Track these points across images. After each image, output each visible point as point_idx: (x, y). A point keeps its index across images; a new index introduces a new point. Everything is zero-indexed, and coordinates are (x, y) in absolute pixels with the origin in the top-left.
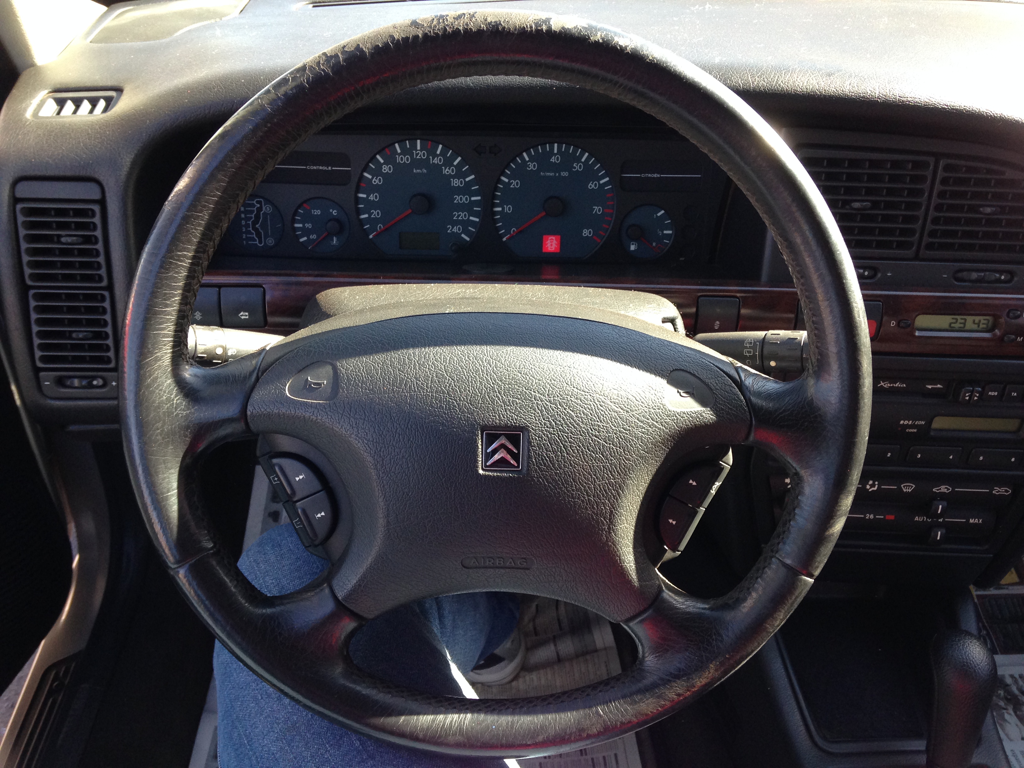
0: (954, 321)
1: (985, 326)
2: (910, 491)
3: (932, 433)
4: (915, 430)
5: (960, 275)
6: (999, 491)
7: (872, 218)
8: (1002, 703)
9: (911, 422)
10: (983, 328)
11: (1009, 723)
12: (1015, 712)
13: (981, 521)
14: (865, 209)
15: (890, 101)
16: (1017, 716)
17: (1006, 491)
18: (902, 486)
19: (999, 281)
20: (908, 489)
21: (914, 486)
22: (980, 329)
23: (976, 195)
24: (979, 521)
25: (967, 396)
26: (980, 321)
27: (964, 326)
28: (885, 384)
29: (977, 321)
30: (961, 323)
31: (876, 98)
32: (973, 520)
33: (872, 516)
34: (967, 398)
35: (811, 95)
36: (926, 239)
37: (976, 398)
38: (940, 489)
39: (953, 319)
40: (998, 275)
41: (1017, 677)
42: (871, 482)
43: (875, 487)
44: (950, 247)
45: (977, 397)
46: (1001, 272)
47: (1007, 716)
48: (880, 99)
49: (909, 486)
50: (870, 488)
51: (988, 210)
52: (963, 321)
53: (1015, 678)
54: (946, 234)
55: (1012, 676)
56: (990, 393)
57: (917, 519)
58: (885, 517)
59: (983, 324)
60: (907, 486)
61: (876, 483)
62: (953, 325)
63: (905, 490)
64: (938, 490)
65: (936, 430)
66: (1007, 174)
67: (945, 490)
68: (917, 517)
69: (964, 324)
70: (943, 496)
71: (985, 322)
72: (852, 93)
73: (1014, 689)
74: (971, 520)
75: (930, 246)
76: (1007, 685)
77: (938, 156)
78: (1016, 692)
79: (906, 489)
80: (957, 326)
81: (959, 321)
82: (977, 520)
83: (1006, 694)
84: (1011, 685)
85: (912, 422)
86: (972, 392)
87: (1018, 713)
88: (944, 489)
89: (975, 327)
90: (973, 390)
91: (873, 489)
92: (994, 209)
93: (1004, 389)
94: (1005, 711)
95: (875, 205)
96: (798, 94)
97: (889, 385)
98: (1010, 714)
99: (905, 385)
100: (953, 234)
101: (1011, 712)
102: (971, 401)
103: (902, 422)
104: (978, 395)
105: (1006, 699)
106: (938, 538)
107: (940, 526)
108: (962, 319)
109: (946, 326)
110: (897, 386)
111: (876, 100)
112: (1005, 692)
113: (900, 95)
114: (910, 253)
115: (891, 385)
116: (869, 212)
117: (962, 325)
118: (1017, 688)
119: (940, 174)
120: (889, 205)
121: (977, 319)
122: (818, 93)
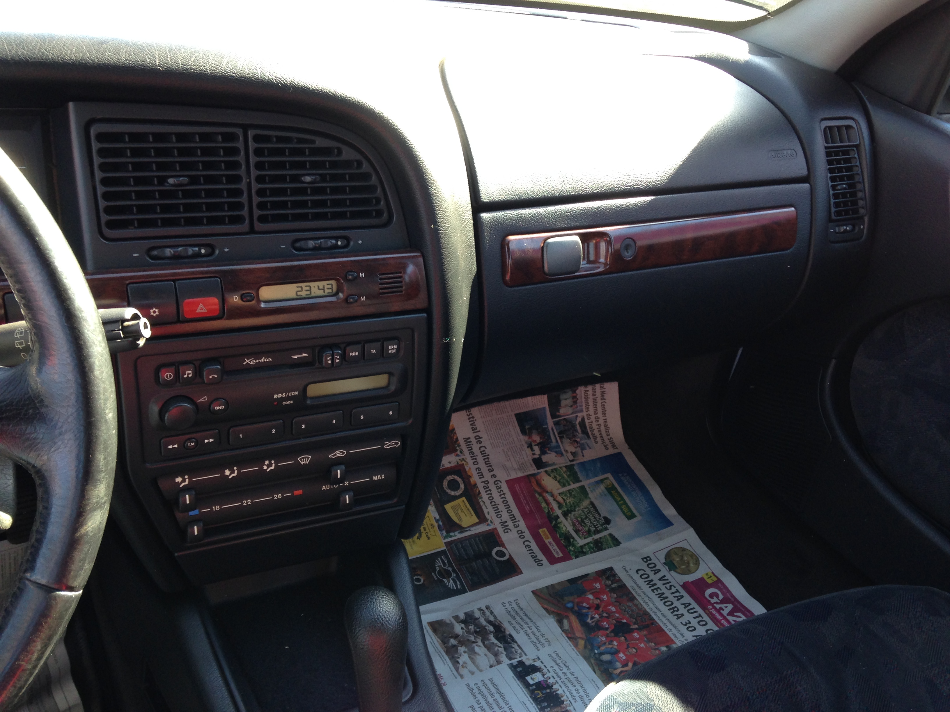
0: (300, 289)
1: (330, 291)
2: (307, 462)
3: (309, 402)
4: (291, 402)
5: (298, 245)
6: (390, 445)
7: (195, 194)
8: (472, 638)
9: (284, 394)
10: (328, 293)
11: (479, 655)
12: (483, 643)
13: (383, 476)
14: (181, 185)
15: (173, 69)
16: (485, 646)
17: (396, 443)
18: (298, 459)
19: (336, 247)
20: (305, 461)
21: (310, 457)
22: (326, 294)
23: (295, 165)
24: (381, 477)
25: (329, 360)
26: (324, 286)
27: (311, 293)
28: (250, 362)
29: (321, 287)
30: (306, 291)
31: (156, 66)
32: (376, 477)
33: (280, 496)
34: (330, 362)
35: (83, 63)
36: (257, 213)
37: (337, 361)
38: (336, 454)
39: (297, 287)
40: (334, 241)
41: (484, 608)
42: (267, 462)
43: (272, 466)
44: (284, 218)
45: (338, 359)
46: (337, 238)
47: (477, 649)
48: (161, 67)
49: (305, 458)
50: (268, 468)
51: (308, 179)
52: (308, 288)
53: (483, 610)
54: (276, 205)
55: (480, 609)
56: (351, 354)
57: (324, 488)
58: (293, 494)
59: (328, 289)
60: (303, 458)
61: (273, 462)
62: (299, 293)
63: (302, 463)
64: (333, 456)
65: (312, 398)
66: (317, 142)
67: (341, 455)
68: (324, 486)
69: (310, 290)
70: (338, 462)
71: (330, 286)
72: (129, 61)
73: (483, 622)
74: (374, 477)
75: (263, 219)
76: (477, 619)
77: (245, 128)
78: (484, 623)
79: (303, 461)
80: (304, 294)
81: (305, 288)
82: (379, 476)
83: (475, 628)
84: (479, 618)
85: (286, 395)
86: (333, 355)
87: (486, 642)
88: (339, 453)
89: (321, 293)
90: (333, 353)
91: (270, 468)
92: (314, 177)
93: (364, 347)
94: (475, 644)
95: (194, 180)
96: (67, 62)
97: (254, 361)
98: (479, 646)
99: (271, 360)
100: (283, 205)
101: (480, 643)
102: (335, 364)
103: (275, 396)
104: (338, 357)
105: (476, 632)
106: (348, 502)
107: (346, 490)
108: (306, 286)
109: (294, 296)
110: (262, 361)
111: (157, 69)
112: (475, 626)
113: (183, 63)
114: (245, 227)
115: (257, 361)
116: (188, 188)
117: (308, 293)
118: (485, 620)
119: (252, 146)
120: (209, 180)
121: (321, 284)
122: (90, 61)
